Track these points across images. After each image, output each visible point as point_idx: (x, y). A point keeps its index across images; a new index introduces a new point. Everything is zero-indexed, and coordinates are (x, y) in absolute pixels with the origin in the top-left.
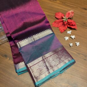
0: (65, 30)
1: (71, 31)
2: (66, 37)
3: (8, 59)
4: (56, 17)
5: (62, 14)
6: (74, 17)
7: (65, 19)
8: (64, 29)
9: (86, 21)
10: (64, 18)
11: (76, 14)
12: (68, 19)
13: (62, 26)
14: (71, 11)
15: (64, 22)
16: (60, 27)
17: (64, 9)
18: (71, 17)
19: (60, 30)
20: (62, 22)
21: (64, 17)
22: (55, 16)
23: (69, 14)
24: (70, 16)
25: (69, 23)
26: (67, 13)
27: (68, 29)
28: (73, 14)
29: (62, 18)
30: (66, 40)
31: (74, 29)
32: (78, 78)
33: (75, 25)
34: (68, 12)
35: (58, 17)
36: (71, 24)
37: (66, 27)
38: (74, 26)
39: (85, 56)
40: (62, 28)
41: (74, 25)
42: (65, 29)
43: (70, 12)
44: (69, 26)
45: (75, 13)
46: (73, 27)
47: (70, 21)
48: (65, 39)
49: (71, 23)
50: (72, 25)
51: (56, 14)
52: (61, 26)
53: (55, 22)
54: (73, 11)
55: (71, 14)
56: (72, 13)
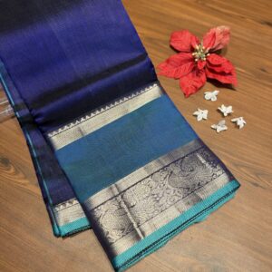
0: (197, 89)
1: (216, 92)
2: (201, 111)
3: (12, 170)
4: (171, 47)
5: (191, 38)
6: (230, 49)
7: (200, 52)
8: (195, 84)
9: (268, 63)
10: (197, 51)
11: (237, 38)
12: (211, 52)
13: (190, 75)
14: (223, 27)
15: (196, 63)
16: (185, 79)
17: (199, 22)
18: (220, 47)
19: (182, 86)
20: (190, 64)
21: (197, 47)
22: (170, 41)
23: (214, 35)
24: (216, 43)
25: (211, 68)
26: (208, 34)
27: (208, 85)
28: (228, 39)
29: (193, 50)
30: (199, 119)
31: (228, 86)
32: (228, 241)
33: (230, 74)
34: (213, 31)
35: (177, 46)
36: (217, 70)
37: (203, 77)
38: (228, 77)
39: (257, 175)
40: (190, 81)
41: (227, 72)
42: (199, 86)
43: (218, 30)
44: (211, 76)
45: (233, 34)
46: (223, 80)
47: (215, 59)
48: (196, 116)
49: (220, 66)
50: (223, 74)
51: (172, 37)
52: (186, 75)
53: (168, 61)
54: (227, 28)
55: (221, 36)
56: (226, 34)
